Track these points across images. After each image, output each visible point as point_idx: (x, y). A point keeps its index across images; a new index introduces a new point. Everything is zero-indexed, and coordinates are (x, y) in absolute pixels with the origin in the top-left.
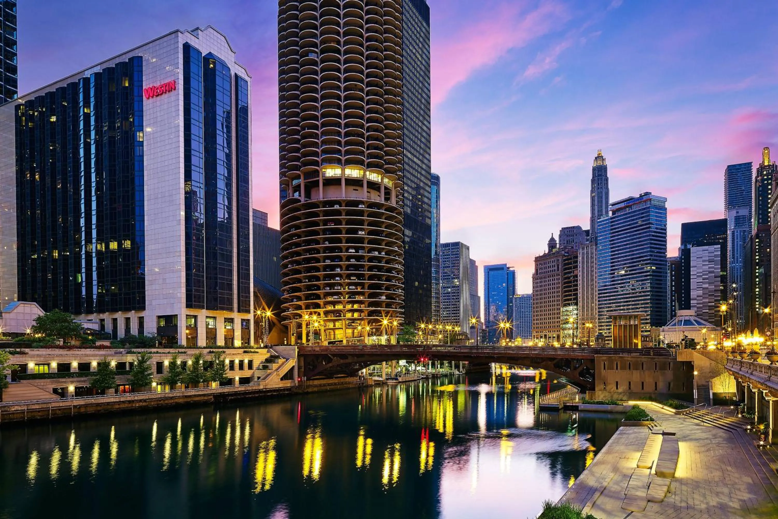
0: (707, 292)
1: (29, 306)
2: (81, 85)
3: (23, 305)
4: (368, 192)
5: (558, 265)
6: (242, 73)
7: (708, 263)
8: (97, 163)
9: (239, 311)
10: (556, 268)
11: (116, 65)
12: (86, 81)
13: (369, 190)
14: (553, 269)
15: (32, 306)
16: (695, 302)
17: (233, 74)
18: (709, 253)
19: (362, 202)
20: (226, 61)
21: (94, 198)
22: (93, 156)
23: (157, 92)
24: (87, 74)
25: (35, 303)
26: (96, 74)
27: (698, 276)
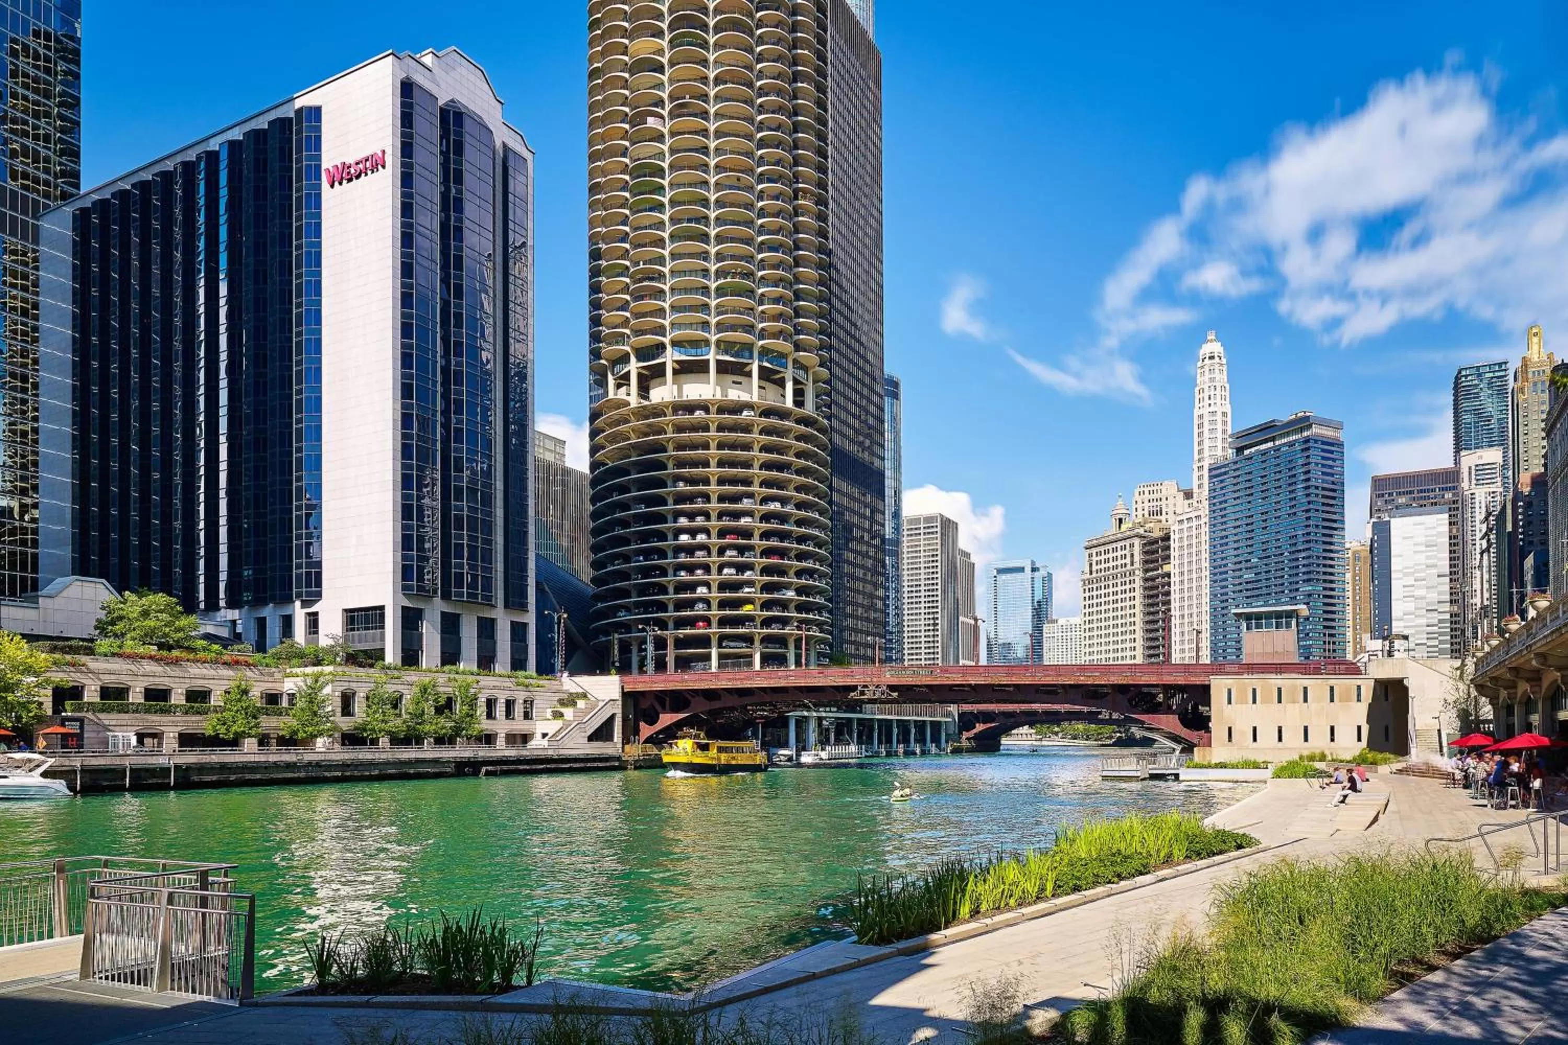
0: (1424, 605)
1: (93, 585)
2: (202, 165)
3: (79, 583)
4: (760, 387)
5: (1132, 555)
6: (516, 145)
7: (1424, 548)
8: (229, 316)
9: (506, 606)
10: (1128, 560)
11: (270, 123)
12: (212, 157)
13: (764, 384)
14: (1123, 561)
15: (98, 586)
16: (1401, 624)
17: (498, 144)
18: (1427, 529)
19: (749, 406)
20: (485, 118)
21: (223, 384)
22: (222, 302)
23: (349, 173)
24: (214, 145)
25: (104, 581)
26: (232, 144)
27: (1405, 575)
